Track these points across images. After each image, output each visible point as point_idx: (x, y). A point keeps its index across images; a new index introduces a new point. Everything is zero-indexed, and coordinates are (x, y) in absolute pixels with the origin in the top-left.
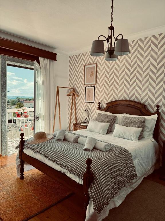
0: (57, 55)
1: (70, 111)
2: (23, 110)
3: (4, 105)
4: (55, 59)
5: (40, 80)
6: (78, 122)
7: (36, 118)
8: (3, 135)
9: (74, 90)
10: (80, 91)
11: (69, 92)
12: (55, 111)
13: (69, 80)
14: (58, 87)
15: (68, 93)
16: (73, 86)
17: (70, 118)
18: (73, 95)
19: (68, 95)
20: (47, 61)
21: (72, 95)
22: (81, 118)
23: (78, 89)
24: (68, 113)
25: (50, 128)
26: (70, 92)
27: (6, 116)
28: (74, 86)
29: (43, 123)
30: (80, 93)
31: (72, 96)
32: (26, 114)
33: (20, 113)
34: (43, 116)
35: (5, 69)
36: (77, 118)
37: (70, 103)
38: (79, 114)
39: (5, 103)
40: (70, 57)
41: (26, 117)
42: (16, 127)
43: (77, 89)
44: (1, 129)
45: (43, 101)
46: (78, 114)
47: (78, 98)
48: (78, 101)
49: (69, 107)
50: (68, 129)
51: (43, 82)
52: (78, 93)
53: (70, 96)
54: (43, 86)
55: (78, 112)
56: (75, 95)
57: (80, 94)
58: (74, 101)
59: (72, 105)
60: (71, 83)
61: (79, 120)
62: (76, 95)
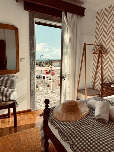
0: (85, 10)
1: (94, 70)
2: (51, 68)
3: (33, 64)
4: (83, 15)
5: (67, 37)
6: (104, 82)
7: (62, 77)
8: (32, 92)
9: (101, 47)
10: (108, 48)
11: (94, 50)
12: (81, 70)
13: (96, 37)
14: (85, 44)
15: (93, 52)
16: (99, 43)
17: (94, 77)
18: (100, 53)
19: (94, 53)
20: (75, 16)
21: (98, 52)
22: (108, 77)
23: (107, 46)
24: (93, 72)
25: (74, 87)
26: (96, 50)
27: (35, 74)
28: (101, 43)
29: (69, 81)
30: (108, 50)
31: (98, 54)
32: (53, 72)
33: (49, 71)
34: (69, 74)
35: (34, 26)
36: (104, 78)
37: (95, 61)
38: (106, 73)
39: (34, 62)
40: (98, 13)
41: (53, 74)
42: (45, 83)
43: (105, 46)
44: (31, 87)
45: (70, 60)
46: (104, 73)
47: (105, 56)
48: (105, 59)
49: (93, 66)
50: (92, 87)
51: (70, 39)
52: (106, 51)
53: (95, 55)
54: (70, 43)
55: (104, 71)
56: (101, 53)
57: (109, 52)
58: (100, 60)
59: (98, 64)
60: (98, 40)
61: (106, 79)
62: (103, 53)
